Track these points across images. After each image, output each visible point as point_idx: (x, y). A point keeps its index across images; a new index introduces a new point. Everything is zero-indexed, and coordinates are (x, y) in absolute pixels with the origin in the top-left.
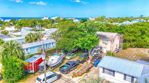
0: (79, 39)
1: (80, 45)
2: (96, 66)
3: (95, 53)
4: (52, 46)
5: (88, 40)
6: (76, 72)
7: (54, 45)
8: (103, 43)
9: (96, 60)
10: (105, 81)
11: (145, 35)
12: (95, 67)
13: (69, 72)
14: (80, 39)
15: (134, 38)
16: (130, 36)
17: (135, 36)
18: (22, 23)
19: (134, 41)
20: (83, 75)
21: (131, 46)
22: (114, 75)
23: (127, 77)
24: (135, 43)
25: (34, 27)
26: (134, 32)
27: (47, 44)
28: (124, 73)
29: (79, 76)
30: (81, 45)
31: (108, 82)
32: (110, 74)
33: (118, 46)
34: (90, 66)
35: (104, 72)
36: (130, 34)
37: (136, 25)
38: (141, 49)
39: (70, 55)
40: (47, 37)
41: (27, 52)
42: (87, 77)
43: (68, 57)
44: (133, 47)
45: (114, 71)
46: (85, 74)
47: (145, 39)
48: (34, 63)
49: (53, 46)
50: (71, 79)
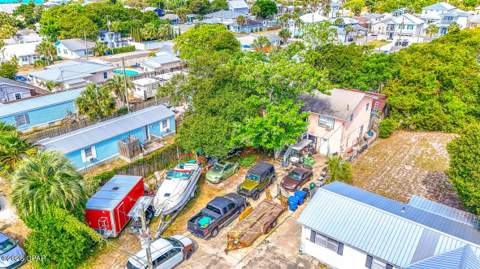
0: (246, 119)
1: (247, 139)
2: (294, 210)
3: (294, 159)
4: (162, 129)
5: (274, 123)
6: (237, 234)
7: (168, 127)
8: (320, 124)
9: (294, 186)
10: (316, 263)
11: (451, 91)
12: (290, 212)
13: (215, 232)
14: (248, 120)
15: (417, 102)
16: (405, 93)
17: (420, 96)
18: (56, 26)
19: (414, 110)
20: (256, 244)
21: (405, 127)
22: (340, 252)
23: (374, 260)
24: (419, 116)
25: (99, 40)
26: (418, 82)
27: (146, 126)
28: (367, 251)
29: (245, 246)
30: (251, 139)
31: (325, 266)
32: (330, 247)
33: (366, 129)
34: (277, 210)
35: (313, 239)
36: (406, 88)
37: (429, 55)
38: (434, 135)
39: (220, 169)
40: (146, 89)
41: (89, 158)
42: (268, 250)
43: (212, 176)
44: (412, 130)
45: (341, 244)
46: (263, 237)
47: (449, 105)
48: (115, 211)
49: (165, 129)
50: (221, 258)
